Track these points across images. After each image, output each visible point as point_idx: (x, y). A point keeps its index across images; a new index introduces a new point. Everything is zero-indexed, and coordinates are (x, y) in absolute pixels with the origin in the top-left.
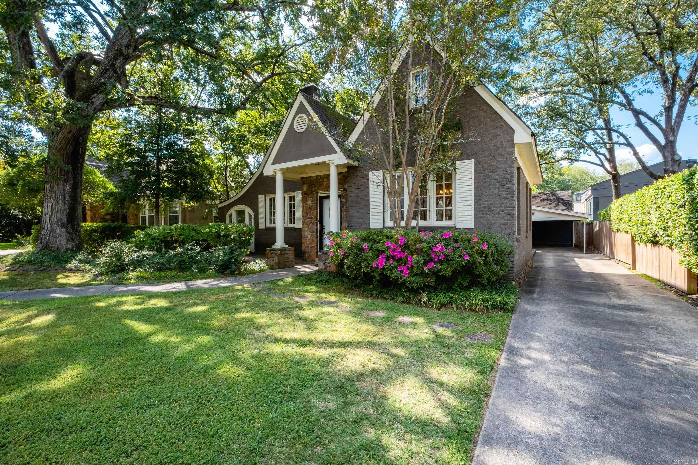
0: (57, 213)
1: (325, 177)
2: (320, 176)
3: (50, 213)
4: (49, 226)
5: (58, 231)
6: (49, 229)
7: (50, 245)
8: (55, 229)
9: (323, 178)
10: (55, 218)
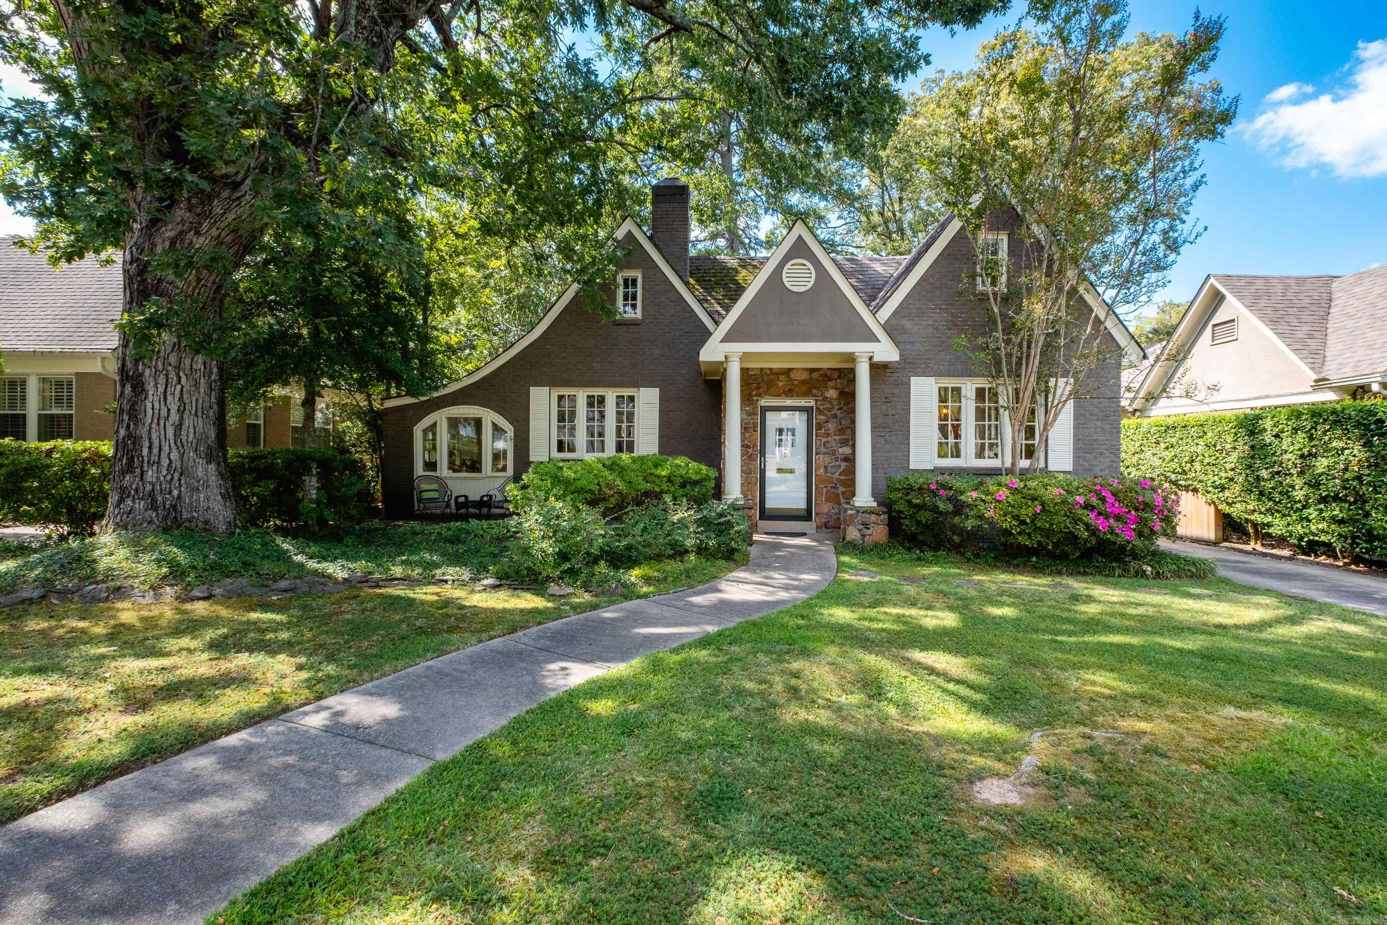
0: (196, 415)
1: (783, 374)
2: (771, 369)
3: (174, 417)
4: (175, 456)
5: (200, 473)
6: (177, 464)
7: (185, 516)
8: (191, 464)
9: (777, 374)
10: (188, 435)
